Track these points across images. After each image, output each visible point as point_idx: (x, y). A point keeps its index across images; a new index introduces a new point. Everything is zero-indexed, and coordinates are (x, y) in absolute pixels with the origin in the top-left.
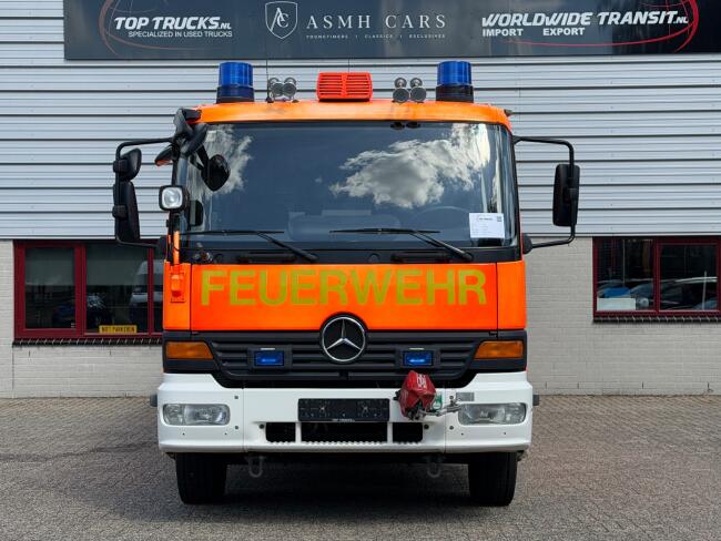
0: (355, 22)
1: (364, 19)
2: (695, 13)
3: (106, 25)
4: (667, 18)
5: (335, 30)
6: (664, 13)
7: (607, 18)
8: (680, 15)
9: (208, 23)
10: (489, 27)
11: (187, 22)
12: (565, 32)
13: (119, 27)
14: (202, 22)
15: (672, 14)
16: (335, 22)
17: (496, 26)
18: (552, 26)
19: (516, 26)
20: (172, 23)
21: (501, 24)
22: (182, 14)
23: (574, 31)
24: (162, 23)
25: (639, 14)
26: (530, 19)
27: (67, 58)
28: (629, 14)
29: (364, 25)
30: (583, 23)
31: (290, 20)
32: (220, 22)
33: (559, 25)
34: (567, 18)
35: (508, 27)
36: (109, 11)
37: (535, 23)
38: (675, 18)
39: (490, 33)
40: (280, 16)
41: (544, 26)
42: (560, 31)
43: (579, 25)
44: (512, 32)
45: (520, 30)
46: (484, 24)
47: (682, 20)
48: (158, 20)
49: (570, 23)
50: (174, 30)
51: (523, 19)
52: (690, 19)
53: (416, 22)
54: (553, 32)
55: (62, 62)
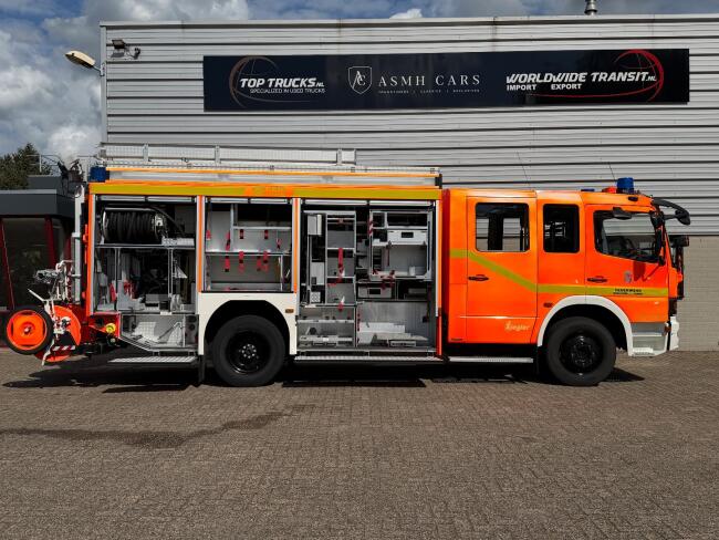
0: (414, 81)
1: (420, 79)
2: (662, 74)
3: (234, 85)
4: (641, 77)
5: (399, 87)
7: (598, 77)
9: (307, 83)
11: (293, 82)
12: (569, 87)
13: (243, 85)
14: (303, 82)
15: (645, 74)
16: (399, 81)
17: (517, 83)
20: (281, 82)
21: (520, 81)
22: (288, 76)
24: (274, 83)
27: (206, 109)
28: (614, 74)
29: (420, 83)
31: (366, 80)
32: (316, 82)
35: (526, 84)
36: (237, 74)
39: (512, 88)
40: (359, 77)
46: (508, 81)
47: (652, 78)
50: (283, 88)
52: (658, 77)
53: (458, 80)
55: (202, 112)
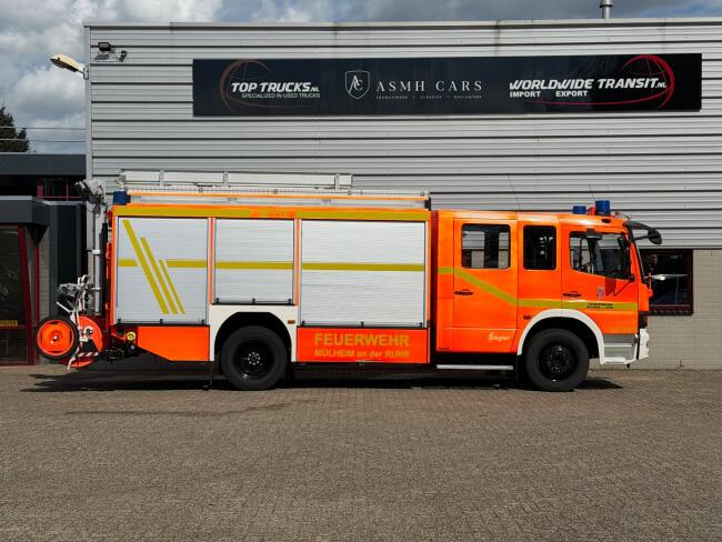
0: (413, 86)
1: (420, 84)
2: (672, 80)
3: (225, 90)
4: (650, 83)
5: (398, 92)
6: (648, 80)
7: (605, 83)
8: (661, 81)
9: (301, 87)
10: (515, 90)
11: (286, 87)
13: (234, 90)
14: (297, 87)
15: (654, 80)
16: (398, 86)
17: (520, 89)
18: (563, 90)
19: (535, 89)
20: (274, 87)
21: (523, 87)
22: (282, 80)
23: (580, 93)
24: (267, 87)
25: (629, 80)
26: (546, 84)
27: (195, 114)
28: (622, 80)
29: (420, 88)
30: (587, 87)
31: (364, 85)
32: (311, 87)
33: (568, 89)
34: (574, 83)
36: (228, 78)
37: (550, 87)
38: (657, 83)
39: (515, 95)
40: (356, 82)
41: (557, 89)
42: (569, 93)
43: (583, 89)
44: (533, 94)
45: (538, 93)
46: (511, 87)
47: (662, 85)
48: (264, 85)
49: (576, 87)
50: (276, 93)
51: (540, 84)
52: (668, 84)
53: (459, 86)
54: (563, 94)
55: (191, 117)
